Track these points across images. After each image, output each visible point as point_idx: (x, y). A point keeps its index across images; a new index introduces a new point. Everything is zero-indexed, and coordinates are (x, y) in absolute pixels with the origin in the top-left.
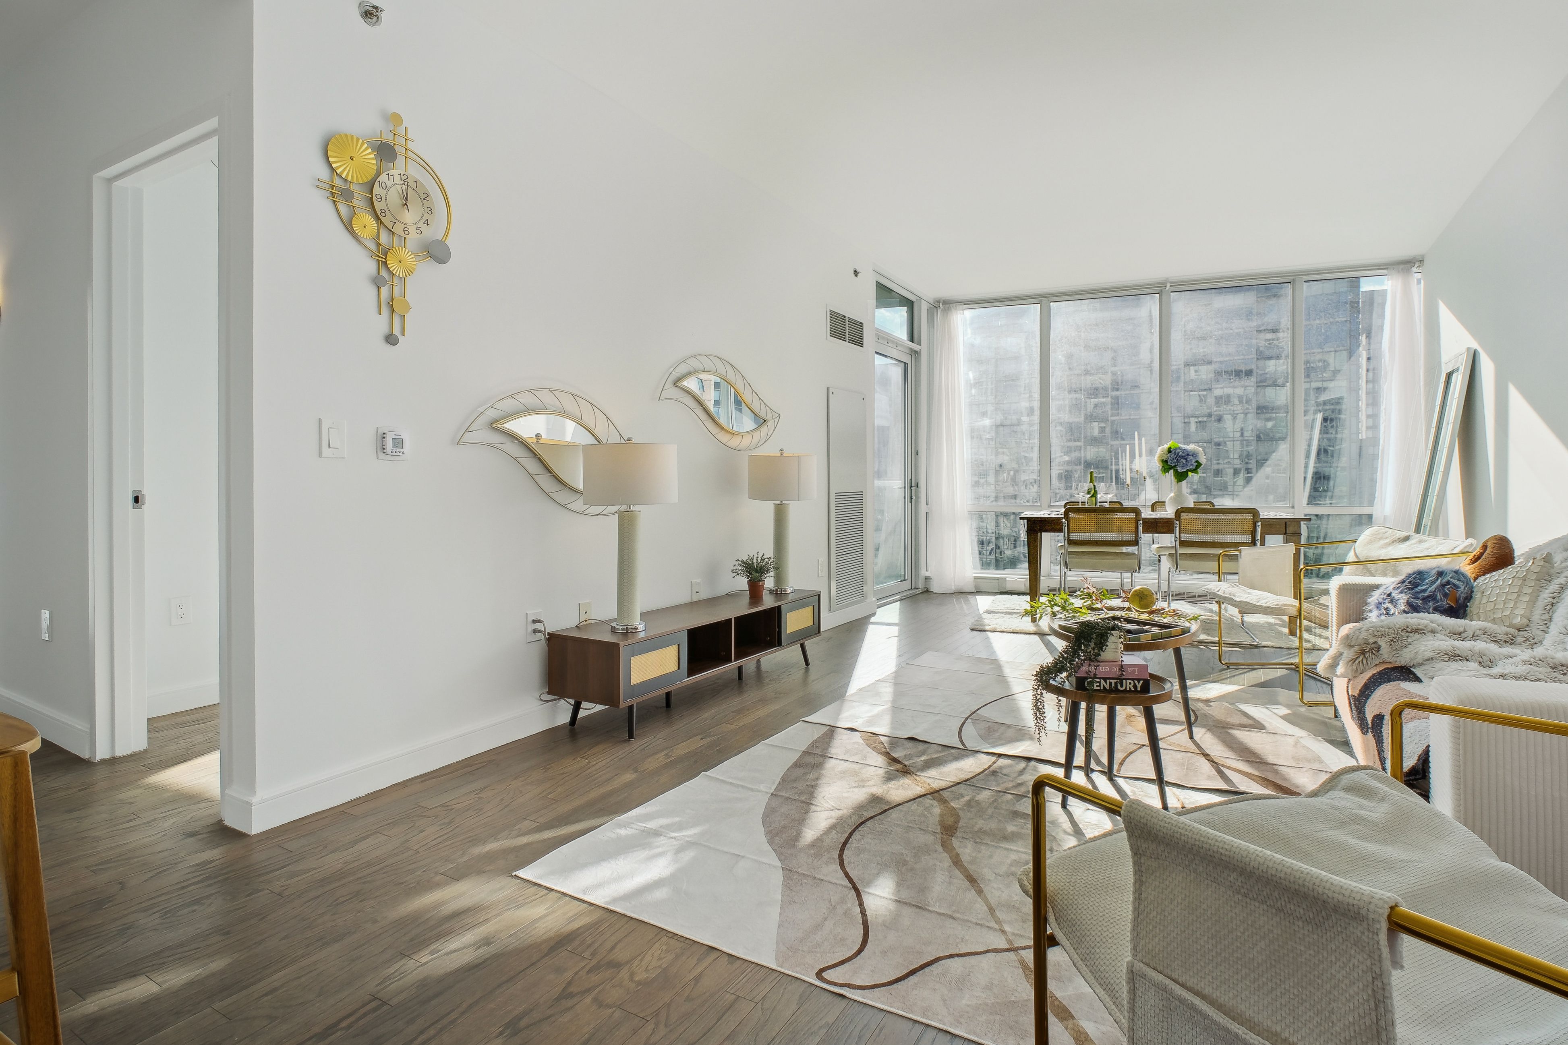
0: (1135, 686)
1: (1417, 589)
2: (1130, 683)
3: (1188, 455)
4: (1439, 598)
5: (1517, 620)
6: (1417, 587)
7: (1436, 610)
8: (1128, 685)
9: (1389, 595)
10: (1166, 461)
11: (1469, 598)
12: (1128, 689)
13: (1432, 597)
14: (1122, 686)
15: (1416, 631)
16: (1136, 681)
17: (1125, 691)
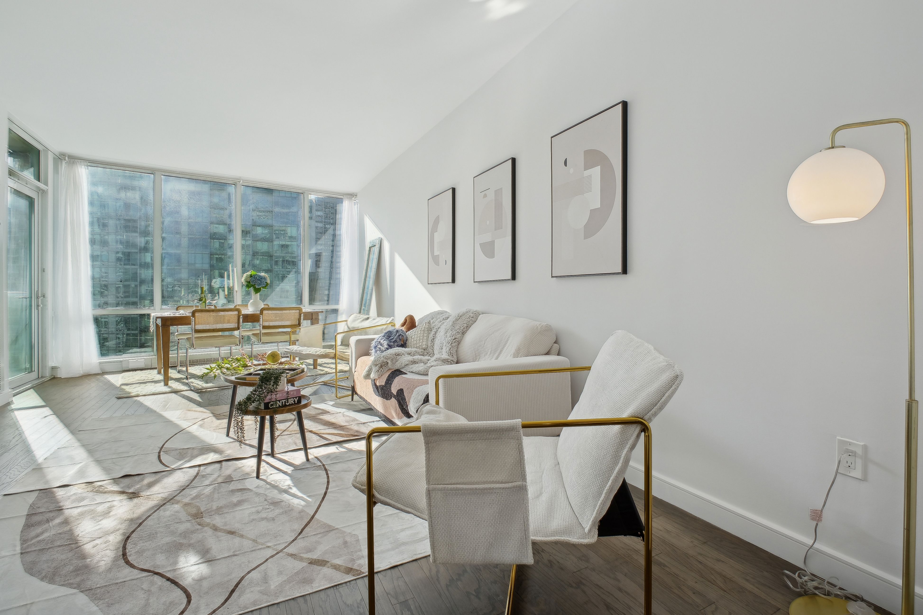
0: (294, 401)
1: (390, 338)
2: (292, 400)
3: (262, 279)
4: (398, 341)
5: (424, 347)
6: (390, 337)
7: (398, 346)
8: (291, 401)
9: (380, 342)
10: (249, 282)
11: (407, 340)
12: (291, 403)
13: (395, 341)
14: (288, 403)
15: (398, 355)
16: (295, 398)
17: (290, 405)
